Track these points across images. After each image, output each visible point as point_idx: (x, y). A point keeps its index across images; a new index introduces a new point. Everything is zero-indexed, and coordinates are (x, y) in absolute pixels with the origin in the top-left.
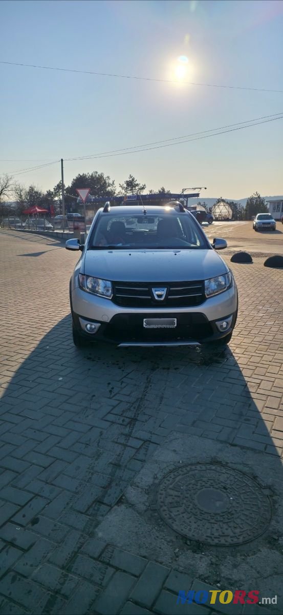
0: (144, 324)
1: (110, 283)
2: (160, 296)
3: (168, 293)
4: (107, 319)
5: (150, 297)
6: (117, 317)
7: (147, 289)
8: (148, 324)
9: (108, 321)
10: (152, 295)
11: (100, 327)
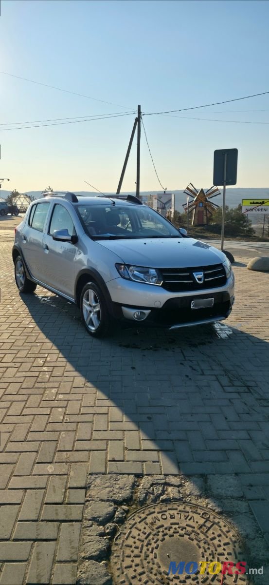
0: (192, 305)
1: (154, 271)
2: (200, 279)
3: (206, 276)
4: (160, 304)
5: (192, 281)
6: (170, 302)
7: (188, 274)
8: (195, 306)
9: (161, 307)
10: (194, 279)
11: (150, 314)
